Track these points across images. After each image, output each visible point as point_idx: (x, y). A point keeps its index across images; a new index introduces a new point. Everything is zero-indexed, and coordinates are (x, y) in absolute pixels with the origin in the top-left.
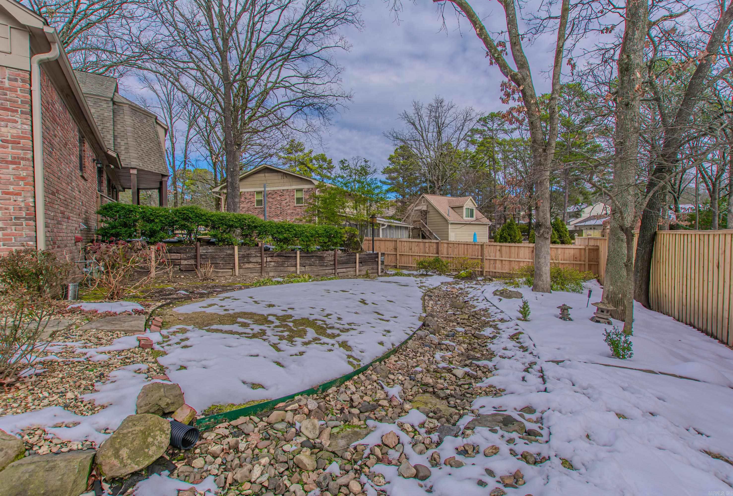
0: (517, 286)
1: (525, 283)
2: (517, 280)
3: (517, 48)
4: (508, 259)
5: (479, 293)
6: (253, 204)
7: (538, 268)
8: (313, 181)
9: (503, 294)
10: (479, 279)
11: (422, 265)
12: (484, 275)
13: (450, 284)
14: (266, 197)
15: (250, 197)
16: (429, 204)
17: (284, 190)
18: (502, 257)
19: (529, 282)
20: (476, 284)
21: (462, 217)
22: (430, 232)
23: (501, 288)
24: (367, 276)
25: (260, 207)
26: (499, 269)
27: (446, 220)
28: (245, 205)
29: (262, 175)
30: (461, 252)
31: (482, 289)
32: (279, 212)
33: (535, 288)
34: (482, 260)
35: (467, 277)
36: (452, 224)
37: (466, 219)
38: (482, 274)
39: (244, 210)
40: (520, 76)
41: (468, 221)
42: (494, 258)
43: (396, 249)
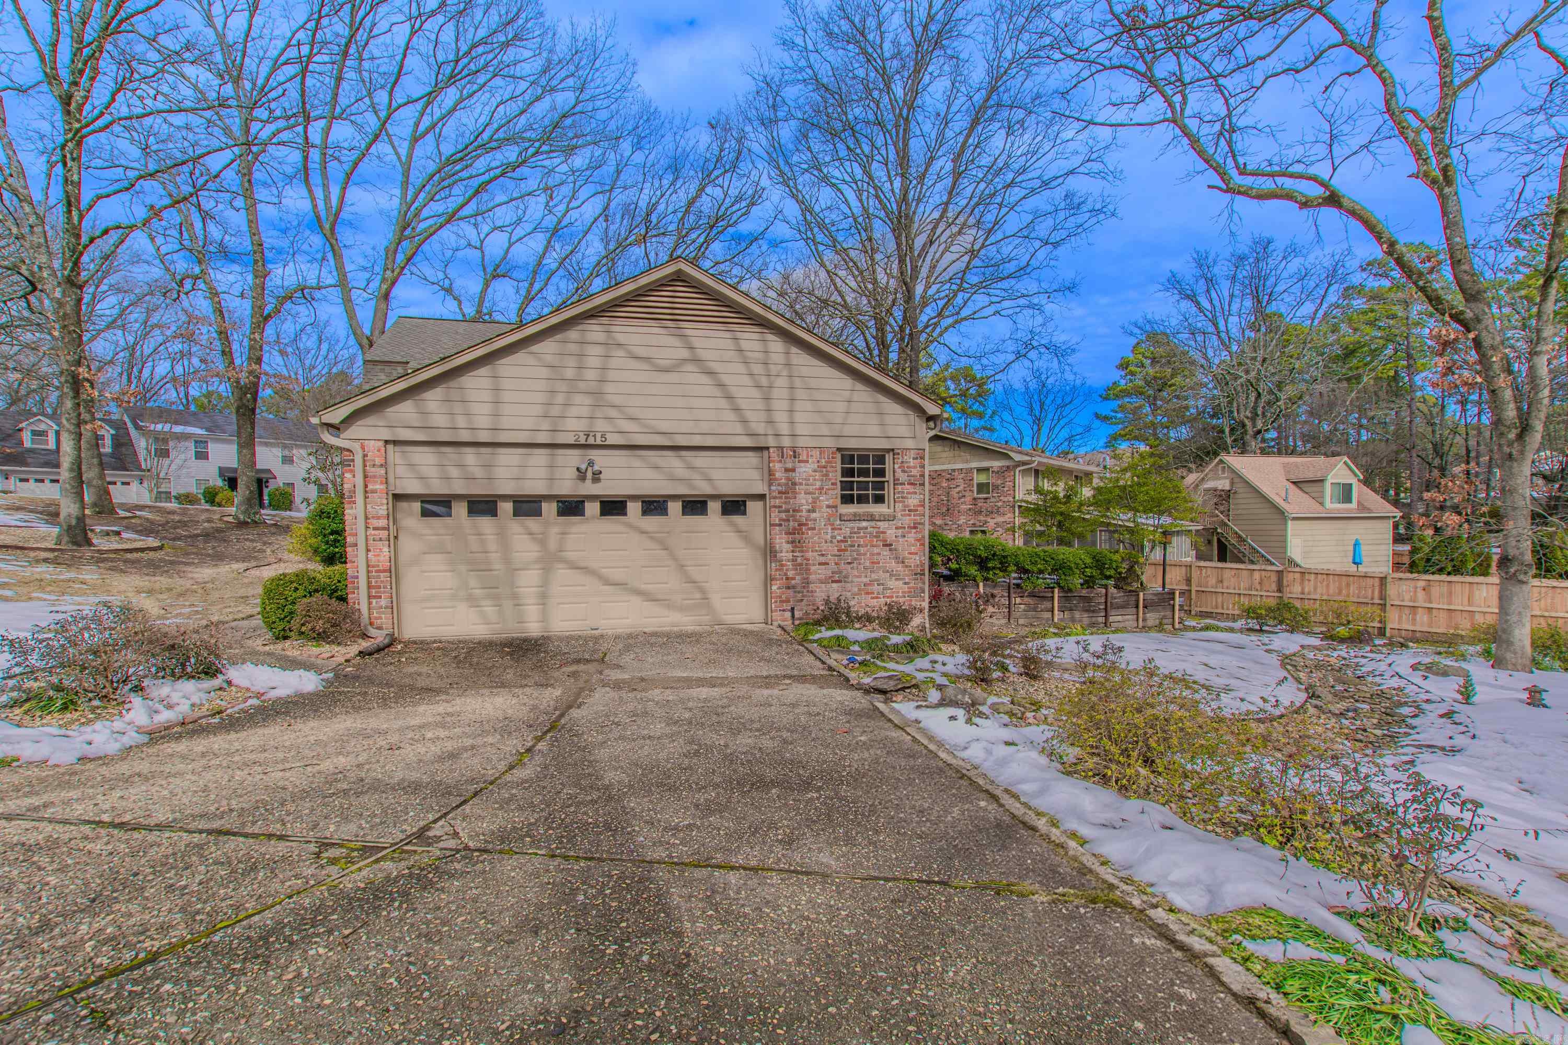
0: (1463, 657)
1: (1480, 655)
2: (1463, 648)
3: (1465, 267)
4: (1446, 607)
5: (1382, 666)
7: (1504, 631)
8: (1012, 454)
9: (1429, 669)
10: (1377, 642)
11: (1254, 612)
12: (1388, 634)
13: (1320, 650)
16: (1236, 476)
17: (954, 470)
18: (1430, 602)
19: (1487, 653)
20: (1371, 651)
21: (1322, 504)
22: (1240, 537)
23: (1427, 660)
24: (1160, 628)
26: (1422, 623)
27: (1281, 512)
30: (1333, 588)
31: (1388, 661)
33: (1498, 663)
34: (1383, 606)
35: (1350, 638)
36: (1295, 519)
37: (1332, 505)
38: (1382, 632)
40: (1469, 314)
41: (1339, 511)
42: (1411, 604)
43: (1188, 581)
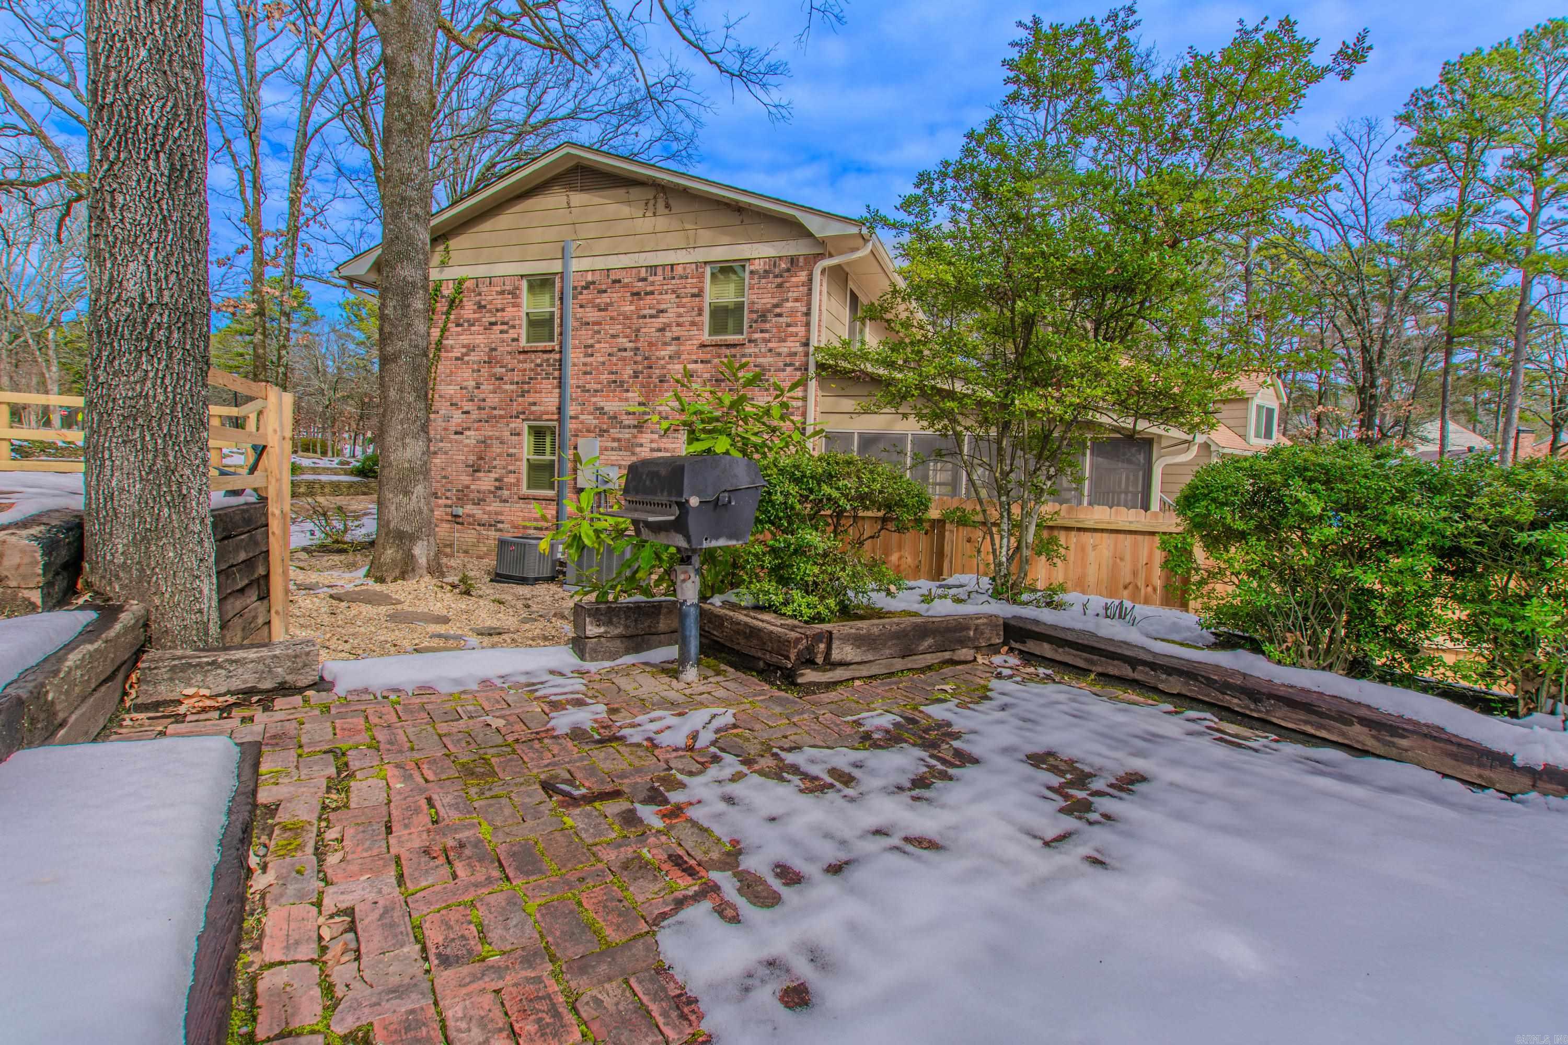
6: (512, 334)
14: (570, 302)
15: (499, 302)
17: (653, 269)
21: (1243, 437)
25: (541, 345)
28: (480, 339)
29: (554, 199)
32: (629, 371)
37: (1255, 440)
39: (473, 357)
